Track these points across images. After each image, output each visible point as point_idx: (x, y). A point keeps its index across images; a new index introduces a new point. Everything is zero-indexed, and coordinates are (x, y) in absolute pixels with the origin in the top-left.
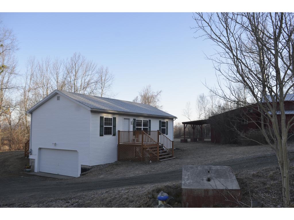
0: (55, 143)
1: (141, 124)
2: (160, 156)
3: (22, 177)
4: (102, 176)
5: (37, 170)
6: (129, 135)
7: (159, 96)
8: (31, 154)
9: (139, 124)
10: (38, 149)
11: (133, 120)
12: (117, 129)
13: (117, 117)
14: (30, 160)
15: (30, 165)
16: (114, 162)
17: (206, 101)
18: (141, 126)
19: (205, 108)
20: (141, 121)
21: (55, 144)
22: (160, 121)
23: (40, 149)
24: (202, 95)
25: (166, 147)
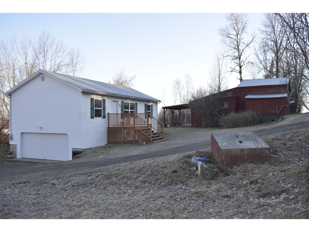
0: (41, 126)
1: (129, 107)
2: (153, 137)
3: (6, 163)
4: (101, 157)
5: (20, 156)
6: (117, 118)
7: (133, 81)
8: (12, 140)
9: (127, 107)
10: (20, 133)
11: (121, 102)
12: (107, 111)
13: (106, 99)
14: (11, 146)
15: (11, 151)
16: (104, 145)
17: (181, 87)
18: (129, 109)
19: (180, 94)
20: (129, 103)
21: (41, 128)
22: (145, 105)
23: (22, 133)
24: (178, 80)
25: (156, 129)
